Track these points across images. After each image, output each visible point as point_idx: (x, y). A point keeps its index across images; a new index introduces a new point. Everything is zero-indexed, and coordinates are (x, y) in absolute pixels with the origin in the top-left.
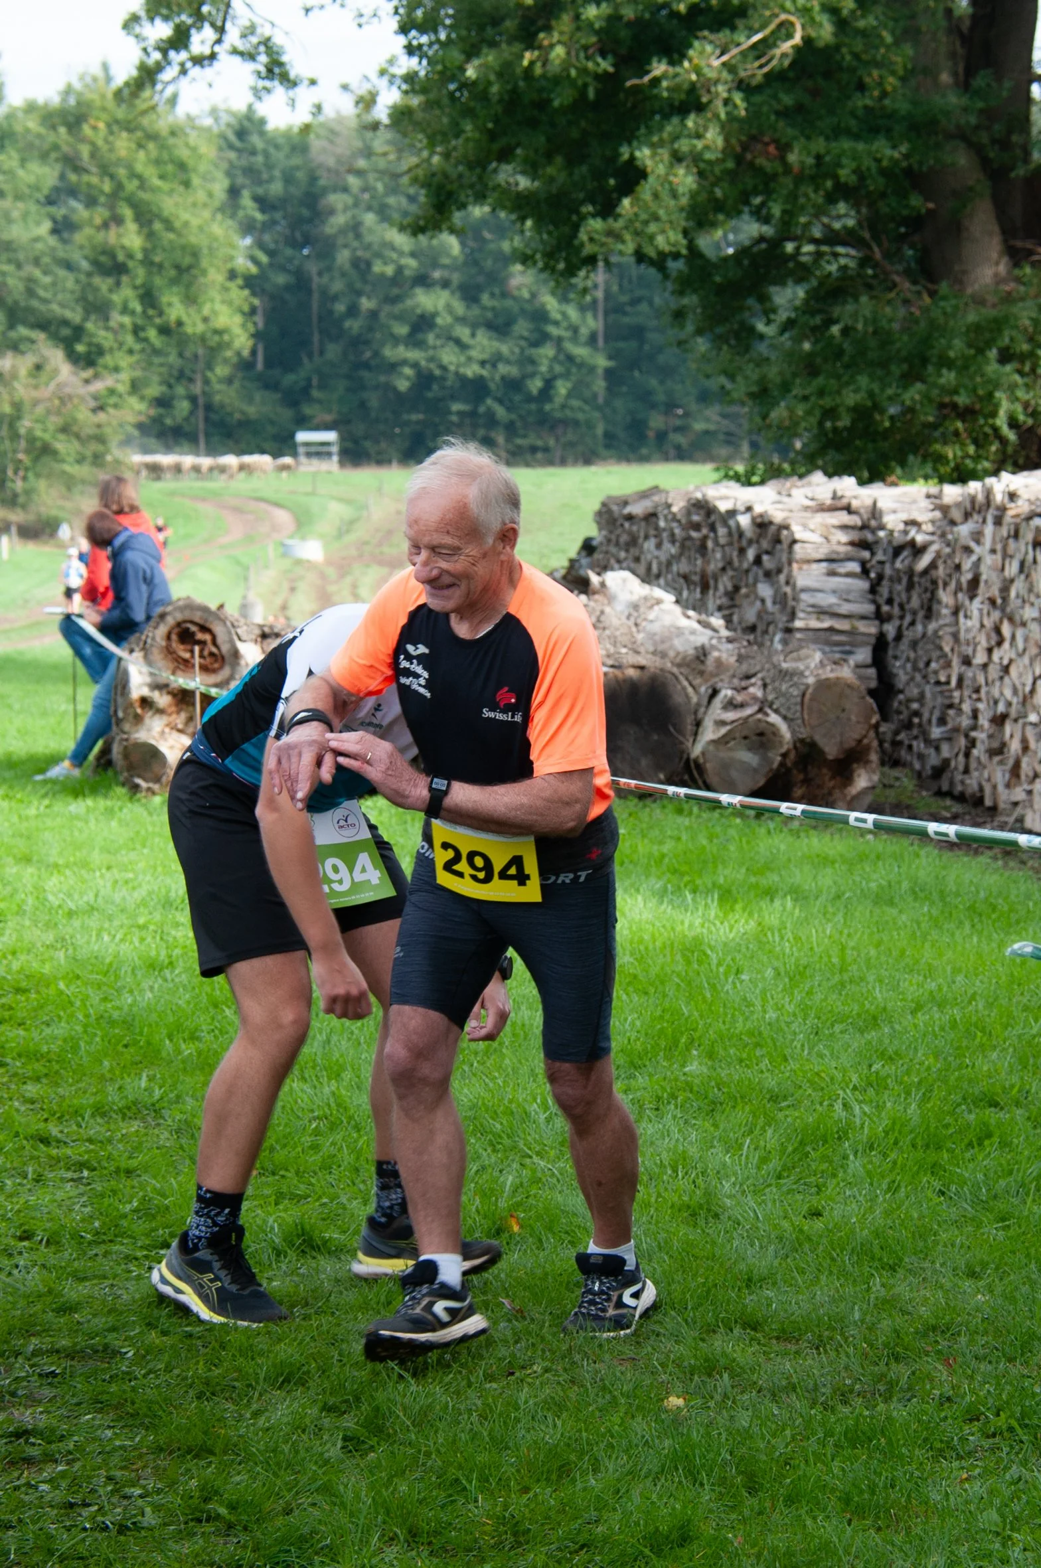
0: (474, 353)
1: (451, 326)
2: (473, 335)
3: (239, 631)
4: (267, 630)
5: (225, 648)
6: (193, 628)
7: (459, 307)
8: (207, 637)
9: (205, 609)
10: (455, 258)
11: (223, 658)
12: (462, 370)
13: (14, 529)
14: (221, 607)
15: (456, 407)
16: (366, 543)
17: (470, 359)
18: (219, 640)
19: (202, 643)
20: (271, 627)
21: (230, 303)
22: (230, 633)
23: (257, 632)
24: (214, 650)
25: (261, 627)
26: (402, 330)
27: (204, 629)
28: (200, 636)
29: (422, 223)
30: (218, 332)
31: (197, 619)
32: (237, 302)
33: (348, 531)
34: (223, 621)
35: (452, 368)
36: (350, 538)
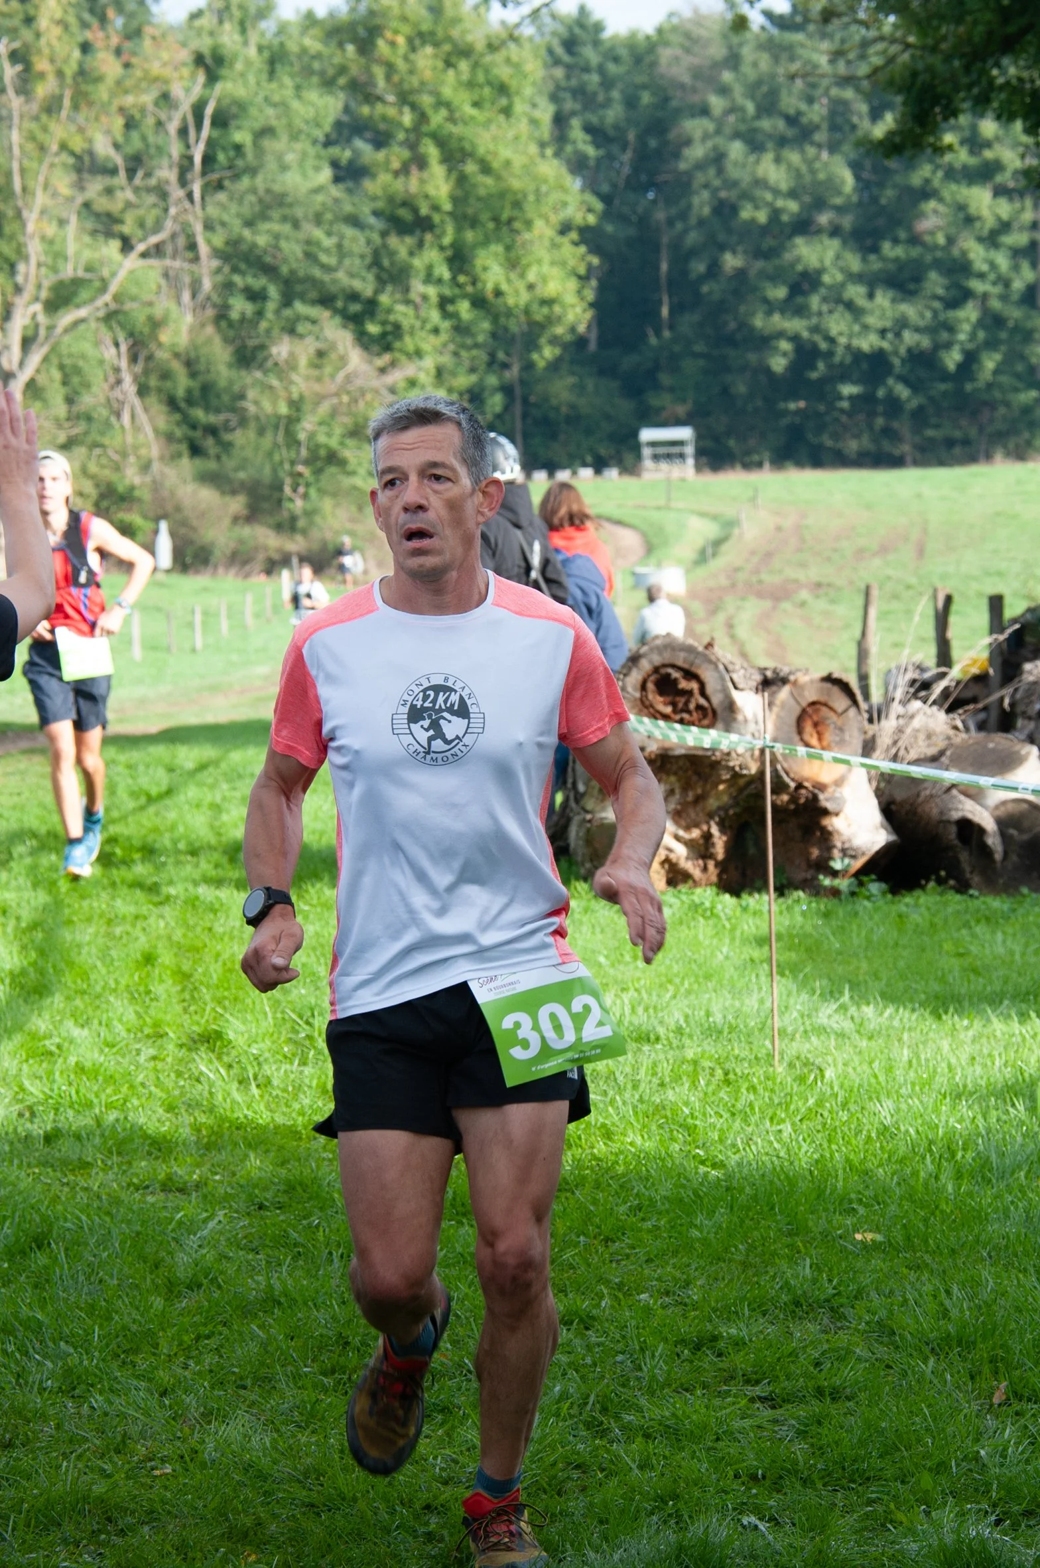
0: (871, 320)
1: (843, 285)
2: (871, 296)
3: (735, 677)
4: (769, 674)
5: (716, 699)
6: (675, 674)
7: (854, 263)
8: (694, 686)
9: (689, 649)
10: (849, 197)
11: (714, 712)
12: (856, 343)
13: (295, 561)
14: (709, 645)
15: (848, 389)
16: (737, 570)
17: (866, 327)
18: (709, 689)
19: (688, 694)
20: (775, 671)
21: (563, 264)
22: (722, 679)
23: (758, 678)
24: (703, 702)
25: (762, 670)
26: (780, 293)
27: (689, 675)
28: (684, 684)
29: (897, 139)
30: (548, 302)
31: (680, 663)
32: (572, 262)
33: (714, 555)
34: (714, 664)
35: (843, 340)
36: (717, 564)
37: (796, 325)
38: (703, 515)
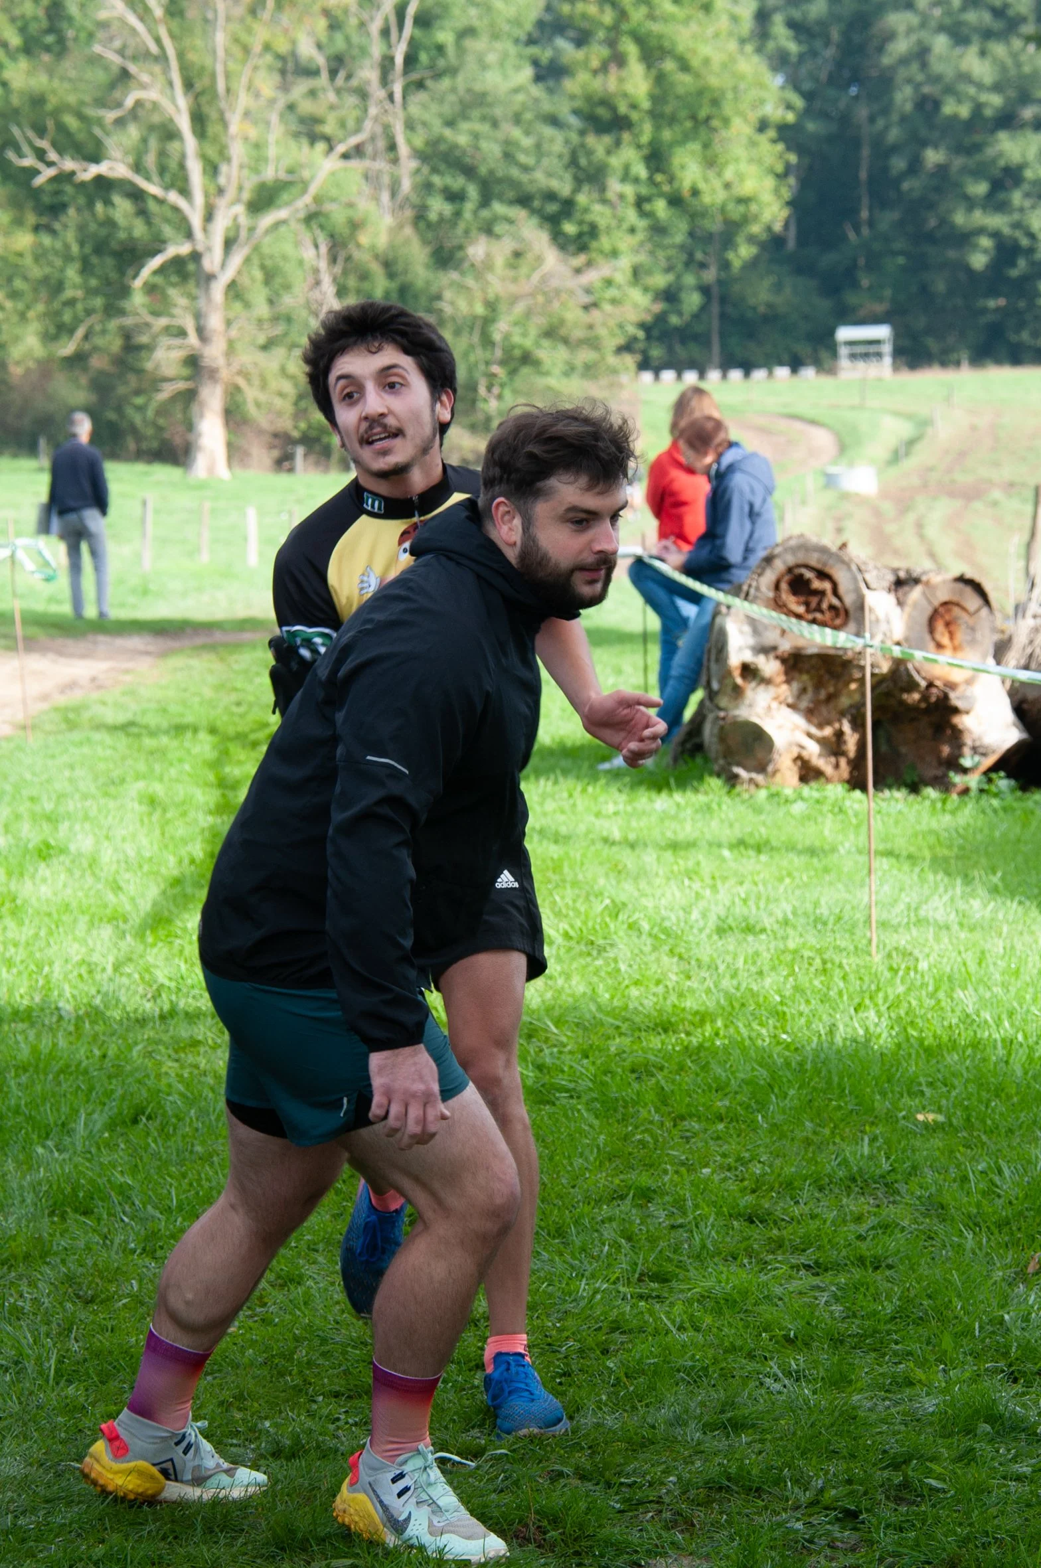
3: (868, 577)
4: (902, 574)
5: (849, 599)
6: (808, 574)
8: (827, 586)
9: (823, 550)
11: (847, 612)
14: (844, 546)
16: (931, 469)
18: (842, 589)
19: (821, 593)
20: (908, 572)
21: (760, 162)
22: (855, 579)
23: (891, 578)
24: (835, 601)
25: (895, 571)
26: (981, 188)
27: (823, 575)
28: (817, 584)
31: (813, 563)
32: (768, 160)
33: (907, 454)
34: (847, 564)
36: (909, 464)
37: (997, 221)
38: (897, 414)
